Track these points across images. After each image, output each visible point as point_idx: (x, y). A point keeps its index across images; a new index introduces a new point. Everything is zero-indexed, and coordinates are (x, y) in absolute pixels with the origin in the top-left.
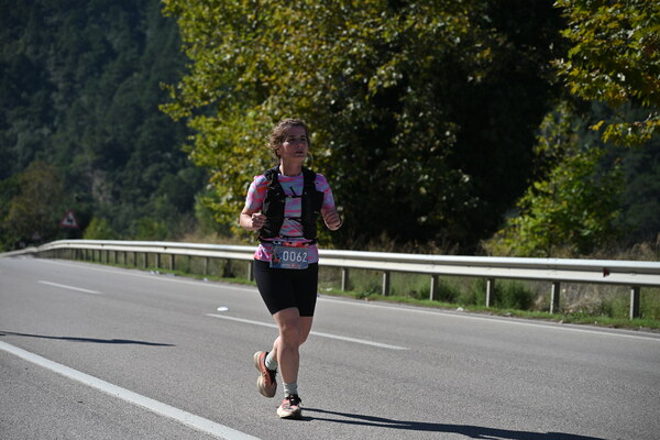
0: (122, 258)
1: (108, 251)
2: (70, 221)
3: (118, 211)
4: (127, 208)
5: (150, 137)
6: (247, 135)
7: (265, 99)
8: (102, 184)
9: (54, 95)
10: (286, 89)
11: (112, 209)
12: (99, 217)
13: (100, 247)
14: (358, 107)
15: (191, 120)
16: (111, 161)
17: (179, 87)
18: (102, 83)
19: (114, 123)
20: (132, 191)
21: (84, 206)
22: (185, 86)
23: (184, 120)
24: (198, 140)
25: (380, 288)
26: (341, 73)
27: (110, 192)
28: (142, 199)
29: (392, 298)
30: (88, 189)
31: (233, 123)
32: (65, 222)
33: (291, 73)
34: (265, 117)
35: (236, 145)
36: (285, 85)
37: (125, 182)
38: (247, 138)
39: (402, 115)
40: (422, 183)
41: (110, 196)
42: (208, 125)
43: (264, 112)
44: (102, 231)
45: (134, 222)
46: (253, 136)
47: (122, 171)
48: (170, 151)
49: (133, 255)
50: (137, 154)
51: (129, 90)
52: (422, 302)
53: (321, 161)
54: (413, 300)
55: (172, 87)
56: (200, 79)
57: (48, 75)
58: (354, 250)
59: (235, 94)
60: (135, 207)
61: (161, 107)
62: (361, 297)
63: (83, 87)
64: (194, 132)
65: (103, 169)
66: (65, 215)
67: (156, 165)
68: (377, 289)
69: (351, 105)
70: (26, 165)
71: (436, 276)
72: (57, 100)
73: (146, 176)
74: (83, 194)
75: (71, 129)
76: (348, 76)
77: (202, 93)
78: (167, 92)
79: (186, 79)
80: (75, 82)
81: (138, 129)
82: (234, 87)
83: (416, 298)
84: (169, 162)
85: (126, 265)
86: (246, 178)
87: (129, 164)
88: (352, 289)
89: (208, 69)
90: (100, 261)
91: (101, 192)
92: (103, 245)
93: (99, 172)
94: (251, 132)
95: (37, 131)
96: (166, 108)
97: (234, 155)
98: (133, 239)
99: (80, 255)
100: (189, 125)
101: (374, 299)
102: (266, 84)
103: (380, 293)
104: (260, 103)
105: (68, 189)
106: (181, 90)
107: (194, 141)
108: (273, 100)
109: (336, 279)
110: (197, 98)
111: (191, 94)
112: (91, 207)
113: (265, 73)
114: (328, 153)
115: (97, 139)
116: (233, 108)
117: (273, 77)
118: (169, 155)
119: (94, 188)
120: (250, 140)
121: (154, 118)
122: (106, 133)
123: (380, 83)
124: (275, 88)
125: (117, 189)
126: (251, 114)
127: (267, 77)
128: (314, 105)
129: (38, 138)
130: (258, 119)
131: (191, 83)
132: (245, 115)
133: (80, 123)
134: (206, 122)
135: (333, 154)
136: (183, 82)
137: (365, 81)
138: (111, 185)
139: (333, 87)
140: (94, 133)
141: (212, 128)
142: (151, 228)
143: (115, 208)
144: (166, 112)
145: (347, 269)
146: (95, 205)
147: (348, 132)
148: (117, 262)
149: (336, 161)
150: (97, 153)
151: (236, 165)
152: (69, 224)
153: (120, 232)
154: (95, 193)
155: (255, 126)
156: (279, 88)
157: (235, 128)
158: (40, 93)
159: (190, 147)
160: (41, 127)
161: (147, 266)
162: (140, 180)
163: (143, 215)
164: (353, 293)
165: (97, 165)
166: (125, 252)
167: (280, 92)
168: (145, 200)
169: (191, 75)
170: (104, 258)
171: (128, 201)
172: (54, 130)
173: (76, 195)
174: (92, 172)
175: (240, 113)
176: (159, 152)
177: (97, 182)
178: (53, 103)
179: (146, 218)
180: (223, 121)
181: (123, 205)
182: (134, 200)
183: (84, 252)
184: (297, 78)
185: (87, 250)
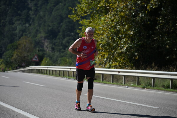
0: (54, 73)
1: (49, 70)
2: (36, 59)
3: (54, 55)
4: (57, 54)
5: (66, 27)
6: (101, 26)
7: (108, 13)
8: (48, 45)
9: (30, 12)
10: (116, 9)
11: (51, 54)
12: (47, 57)
13: (46, 69)
14: (143, 15)
15: (80, 21)
16: (51, 36)
17: (76, 9)
18: (48, 7)
19: (52, 22)
20: (59, 47)
21: (41, 53)
22: (78, 8)
23: (78, 21)
24: (83, 29)
25: (151, 84)
26: (136, 3)
27: (51, 48)
28: (63, 50)
29: (155, 88)
30: (42, 47)
31: (96, 22)
32: (34, 59)
33: (118, 3)
34: (108, 19)
35: (97, 30)
36: (116, 7)
37: (56, 44)
38: (101, 28)
39: (159, 18)
40: (167, 44)
41: (51, 49)
42: (87, 23)
43: (108, 17)
44: (48, 62)
45: (60, 59)
46: (103, 27)
47: (55, 40)
48: (73, 32)
49: (59, 72)
50: (61, 33)
51: (58, 10)
52: (167, 89)
53: (129, 36)
54: (163, 89)
55: (73, 8)
56: (84, 6)
57: (28, 5)
58: (141, 70)
59: (97, 11)
60: (60, 53)
61: (69, 16)
62: (144, 88)
63: (41, 8)
64: (82, 25)
65: (48, 39)
66: (34, 57)
67: (68, 37)
68: (150, 85)
69: (141, 15)
70: (20, 38)
71: (172, 80)
72: (31, 14)
73: (64, 42)
74: (41, 48)
75: (36, 25)
76: (139, 4)
77: (84, 11)
78: (71, 10)
79: (79, 5)
80: (38, 7)
81: (61, 24)
82: (97, 8)
83: (164, 88)
84: (72, 36)
85: (56, 76)
86: (101, 42)
87: (58, 37)
88: (140, 85)
89: (87, 2)
90: (47, 74)
91: (47, 48)
92: (47, 68)
93: (47, 40)
94: (103, 25)
95: (24, 25)
96: (71, 17)
97: (97, 34)
98: (59, 66)
99: (39, 72)
100: (80, 23)
101: (148, 89)
102: (108, 7)
103: (151, 86)
104: (106, 14)
105: (35, 47)
106: (77, 10)
107: (82, 28)
108: (111, 13)
109: (134, 81)
110: (83, 13)
111: (80, 11)
112: (44, 53)
113: (108, 3)
114: (132, 33)
115: (46, 28)
116: (96, 16)
117: (111, 5)
118: (73, 34)
119: (45, 46)
120: (102, 28)
121: (67, 20)
122: (49, 26)
123: (151, 6)
124: (112, 9)
125: (54, 46)
126: (103, 18)
127: (109, 5)
128: (126, 15)
129: (24, 28)
130: (105, 20)
131: (81, 7)
132: (100, 19)
133: (40, 22)
134: (86, 22)
135: (133, 33)
136: (77, 7)
137: (146, 5)
138: (51, 45)
139: (133, 8)
140: (45, 26)
141: (88, 24)
142: (66, 61)
143: (53, 54)
144: (71, 18)
145: (138, 77)
146: (45, 52)
147: (140, 25)
148: (53, 74)
149: (135, 36)
150: (46, 33)
151: (97, 38)
152: (35, 60)
153: (54, 63)
154: (45, 48)
155: (104, 23)
156: (113, 9)
157: (97, 24)
158: (25, 11)
159: (80, 31)
160: (25, 23)
161: (64, 76)
162: (62, 43)
163: (63, 56)
164: (141, 86)
165: (46, 38)
166: (56, 71)
167: (114, 10)
168: (64, 51)
169: (80, 4)
170: (48, 73)
171: (57, 51)
172: (30, 25)
173: (38, 49)
174: (44, 40)
175: (99, 18)
176: (69, 33)
177: (46, 44)
178: (30, 15)
179: (64, 57)
180: (92, 21)
181: (56, 52)
182: (59, 51)
183: (41, 70)
184: (120, 5)
185: (42, 70)
